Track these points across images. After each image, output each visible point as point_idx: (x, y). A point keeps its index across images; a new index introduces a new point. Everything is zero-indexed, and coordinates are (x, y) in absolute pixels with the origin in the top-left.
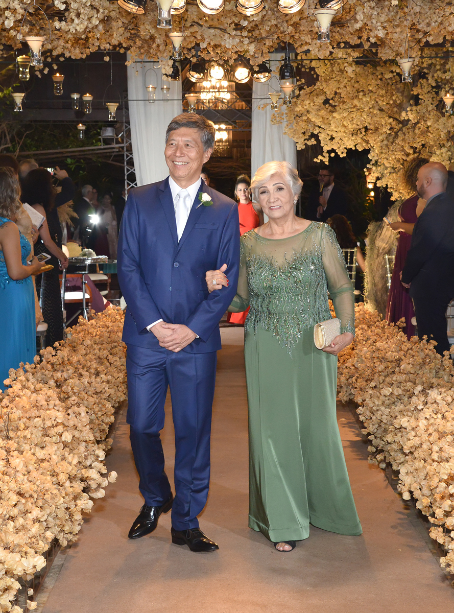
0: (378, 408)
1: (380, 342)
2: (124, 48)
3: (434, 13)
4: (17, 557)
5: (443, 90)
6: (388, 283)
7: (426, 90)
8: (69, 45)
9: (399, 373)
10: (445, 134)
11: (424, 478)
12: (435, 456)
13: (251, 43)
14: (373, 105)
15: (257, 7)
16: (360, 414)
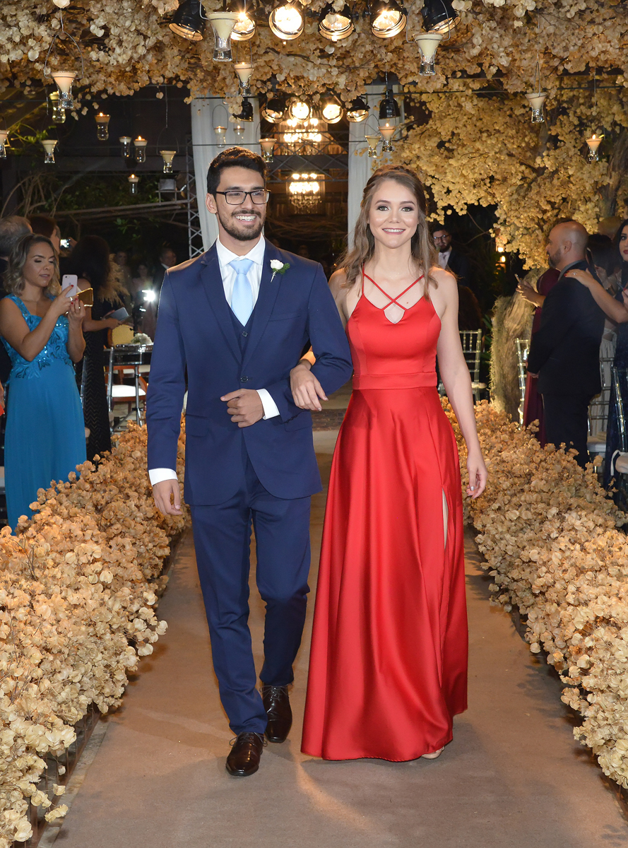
0: (502, 536)
1: (506, 451)
2: (182, 81)
3: (573, 34)
4: (40, 729)
5: (588, 129)
6: (520, 374)
7: (567, 129)
8: (112, 79)
9: (530, 491)
10: (591, 185)
11: (556, 625)
12: (571, 599)
13: (342, 73)
14: (500, 148)
15: (345, 30)
16: (480, 544)
